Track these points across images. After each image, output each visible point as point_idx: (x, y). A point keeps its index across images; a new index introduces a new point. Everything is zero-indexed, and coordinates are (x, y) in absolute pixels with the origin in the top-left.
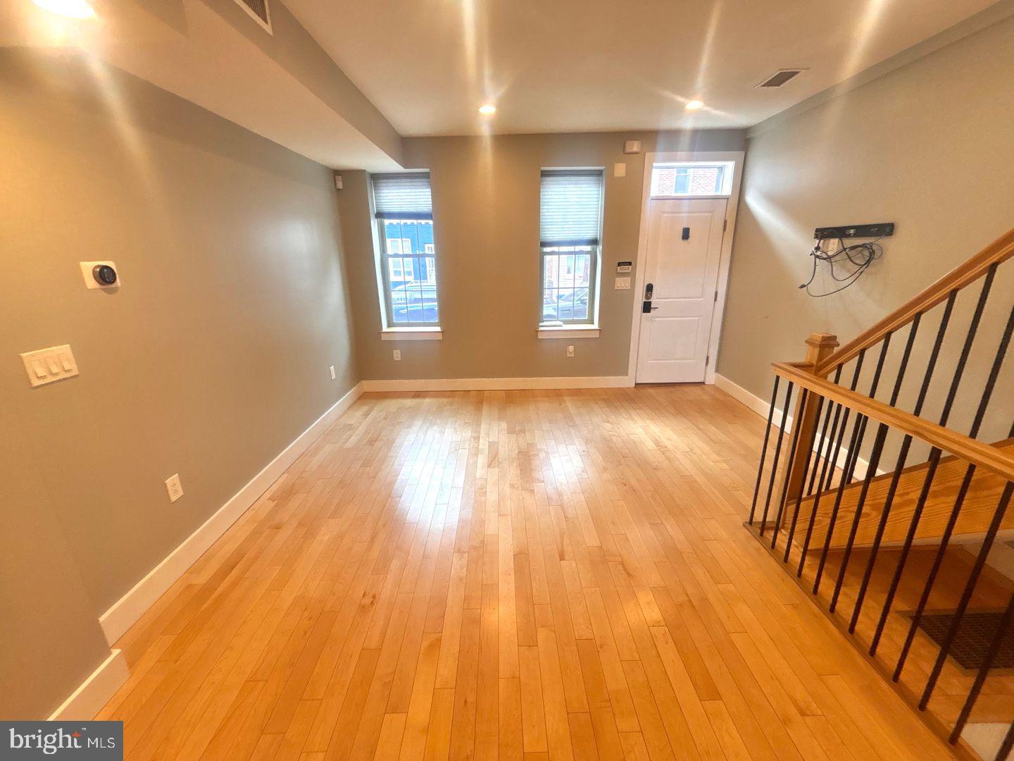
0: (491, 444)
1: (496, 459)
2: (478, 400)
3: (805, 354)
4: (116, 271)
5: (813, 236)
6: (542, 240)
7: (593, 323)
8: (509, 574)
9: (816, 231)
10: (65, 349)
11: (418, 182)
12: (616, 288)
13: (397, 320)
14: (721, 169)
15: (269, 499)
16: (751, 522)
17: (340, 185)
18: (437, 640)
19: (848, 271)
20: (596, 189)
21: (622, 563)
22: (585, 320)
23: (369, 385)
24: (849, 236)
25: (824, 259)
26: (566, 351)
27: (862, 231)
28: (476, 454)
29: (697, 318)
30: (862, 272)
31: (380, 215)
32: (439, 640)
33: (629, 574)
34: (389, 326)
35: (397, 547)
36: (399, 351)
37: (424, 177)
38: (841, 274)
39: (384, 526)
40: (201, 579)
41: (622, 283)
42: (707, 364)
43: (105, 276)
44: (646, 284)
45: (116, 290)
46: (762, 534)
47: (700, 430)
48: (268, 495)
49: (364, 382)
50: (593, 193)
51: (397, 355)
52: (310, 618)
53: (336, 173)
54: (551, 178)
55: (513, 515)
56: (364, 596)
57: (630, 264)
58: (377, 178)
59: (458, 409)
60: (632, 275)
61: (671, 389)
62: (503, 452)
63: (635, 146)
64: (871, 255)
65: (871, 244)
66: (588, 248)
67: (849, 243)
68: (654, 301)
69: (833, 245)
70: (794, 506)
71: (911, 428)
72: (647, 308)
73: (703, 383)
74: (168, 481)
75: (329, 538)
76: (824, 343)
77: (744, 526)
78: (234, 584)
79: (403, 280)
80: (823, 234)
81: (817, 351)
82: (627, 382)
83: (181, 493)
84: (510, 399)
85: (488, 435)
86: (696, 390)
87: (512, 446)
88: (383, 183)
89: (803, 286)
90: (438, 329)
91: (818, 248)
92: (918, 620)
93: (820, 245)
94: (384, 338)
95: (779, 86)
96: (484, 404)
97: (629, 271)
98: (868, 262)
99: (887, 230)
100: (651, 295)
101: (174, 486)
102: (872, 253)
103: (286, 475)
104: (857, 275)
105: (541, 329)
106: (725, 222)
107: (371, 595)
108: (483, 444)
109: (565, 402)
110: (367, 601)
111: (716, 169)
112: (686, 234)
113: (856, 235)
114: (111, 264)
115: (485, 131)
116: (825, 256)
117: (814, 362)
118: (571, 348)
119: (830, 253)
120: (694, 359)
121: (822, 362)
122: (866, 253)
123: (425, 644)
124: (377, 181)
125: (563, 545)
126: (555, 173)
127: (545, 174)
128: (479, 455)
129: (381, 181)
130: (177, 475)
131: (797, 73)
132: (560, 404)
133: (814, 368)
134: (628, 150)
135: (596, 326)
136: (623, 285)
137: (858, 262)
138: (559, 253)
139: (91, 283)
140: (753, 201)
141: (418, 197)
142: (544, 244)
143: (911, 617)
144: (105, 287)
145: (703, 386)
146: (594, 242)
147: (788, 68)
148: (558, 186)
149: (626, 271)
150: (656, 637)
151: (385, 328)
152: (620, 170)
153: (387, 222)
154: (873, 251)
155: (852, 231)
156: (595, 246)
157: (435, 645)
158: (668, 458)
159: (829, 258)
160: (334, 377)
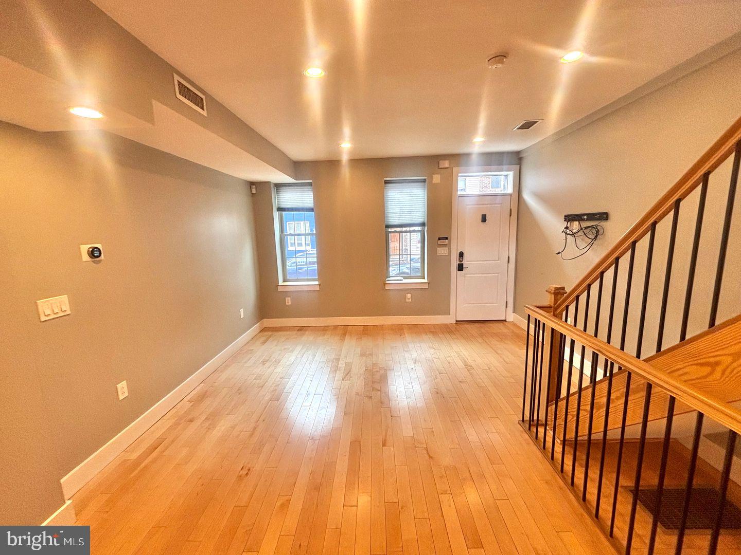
0: (347, 364)
1: (349, 375)
2: (344, 332)
3: (548, 300)
4: (101, 250)
5: (564, 219)
6: (387, 224)
7: (424, 278)
8: (345, 456)
9: (565, 217)
10: (64, 298)
11: (306, 188)
12: (438, 255)
13: (290, 277)
14: (506, 176)
15: (189, 401)
16: (523, 420)
17: (254, 191)
18: (287, 500)
19: (586, 242)
20: (422, 191)
21: (426, 449)
22: (419, 276)
23: (268, 322)
24: (584, 220)
25: (571, 235)
26: (405, 298)
27: (592, 217)
28: (336, 371)
29: (497, 275)
30: (593, 244)
31: (280, 209)
32: (289, 501)
33: (430, 457)
34: (284, 281)
35: (270, 436)
36: (289, 298)
37: (310, 185)
38: (582, 244)
39: (264, 421)
40: (134, 456)
41: (442, 251)
42: (506, 307)
43: (94, 253)
44: (459, 252)
45: (100, 261)
46: (530, 429)
47: (498, 354)
48: (188, 398)
49: (265, 320)
50: (420, 193)
51: (288, 301)
52: (203, 485)
53: (252, 184)
54: (390, 185)
55: (354, 414)
56: (242, 469)
57: (447, 238)
58: (278, 186)
59: (328, 339)
60: (449, 246)
61: (482, 325)
62: (355, 370)
63: (446, 164)
64: (597, 233)
65: (597, 226)
66: (419, 228)
67: (585, 224)
68: (465, 263)
69: (575, 226)
70: (554, 406)
71: (597, 348)
72: (461, 268)
73: (505, 320)
74: (119, 386)
75: (225, 429)
76: (556, 291)
77: (519, 423)
78: (154, 461)
79: (305, 249)
80: (569, 218)
81: (553, 296)
82: (450, 320)
83: (126, 394)
84: (366, 331)
85: (346, 357)
86: (500, 325)
87: (362, 365)
88: (283, 189)
89: (559, 253)
90: (317, 283)
91: (567, 228)
92: (637, 494)
93: (568, 225)
94: (280, 289)
95: (528, 128)
96: (347, 336)
97: (447, 243)
98: (596, 237)
99: (604, 216)
100: (463, 259)
101: (123, 389)
102: (598, 232)
103: (202, 385)
104: (590, 245)
105: (387, 282)
106: (511, 210)
107: (247, 468)
108: (342, 364)
109: (404, 334)
110: (244, 472)
111: (503, 177)
112: (484, 218)
113: (588, 220)
114: (99, 246)
115: (345, 158)
116: (571, 233)
117: (552, 305)
118: (409, 296)
119: (574, 231)
120: (497, 303)
121: (557, 305)
122: (595, 231)
123: (279, 504)
124: (278, 188)
125: (386, 436)
126: (393, 181)
127: (387, 182)
128: (338, 372)
129: (283, 188)
130: (125, 381)
131: (537, 122)
132: (401, 335)
133: (553, 308)
134: (440, 167)
135: (426, 280)
136: (443, 252)
137: (590, 236)
138: (410, 232)
139: (86, 257)
140: (527, 197)
141: (304, 198)
142: (388, 226)
143: (631, 491)
144: (93, 260)
145: (505, 322)
146: (423, 224)
147: (531, 119)
148: (395, 189)
149: (445, 243)
150: (442, 501)
151: (281, 283)
152: (437, 179)
153: (284, 213)
154: (598, 230)
155: (585, 217)
156: (423, 227)
157: (285, 506)
158: (471, 374)
159: (573, 235)
160: (242, 317)
